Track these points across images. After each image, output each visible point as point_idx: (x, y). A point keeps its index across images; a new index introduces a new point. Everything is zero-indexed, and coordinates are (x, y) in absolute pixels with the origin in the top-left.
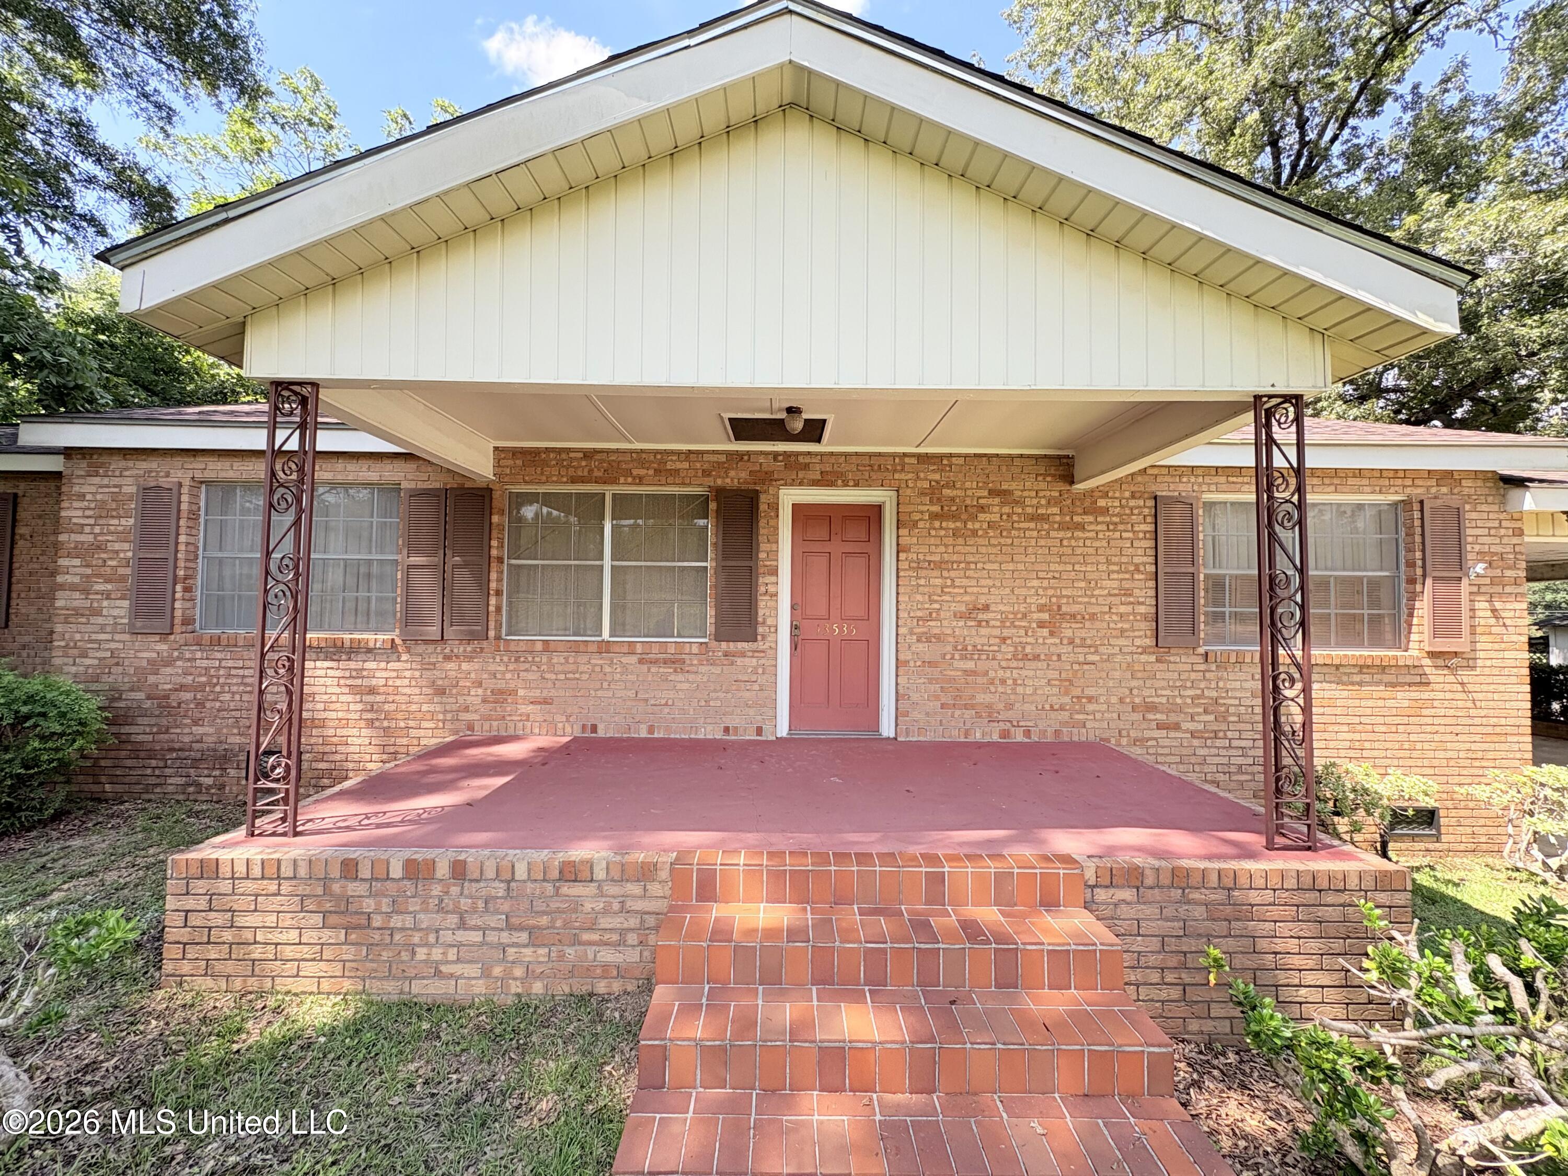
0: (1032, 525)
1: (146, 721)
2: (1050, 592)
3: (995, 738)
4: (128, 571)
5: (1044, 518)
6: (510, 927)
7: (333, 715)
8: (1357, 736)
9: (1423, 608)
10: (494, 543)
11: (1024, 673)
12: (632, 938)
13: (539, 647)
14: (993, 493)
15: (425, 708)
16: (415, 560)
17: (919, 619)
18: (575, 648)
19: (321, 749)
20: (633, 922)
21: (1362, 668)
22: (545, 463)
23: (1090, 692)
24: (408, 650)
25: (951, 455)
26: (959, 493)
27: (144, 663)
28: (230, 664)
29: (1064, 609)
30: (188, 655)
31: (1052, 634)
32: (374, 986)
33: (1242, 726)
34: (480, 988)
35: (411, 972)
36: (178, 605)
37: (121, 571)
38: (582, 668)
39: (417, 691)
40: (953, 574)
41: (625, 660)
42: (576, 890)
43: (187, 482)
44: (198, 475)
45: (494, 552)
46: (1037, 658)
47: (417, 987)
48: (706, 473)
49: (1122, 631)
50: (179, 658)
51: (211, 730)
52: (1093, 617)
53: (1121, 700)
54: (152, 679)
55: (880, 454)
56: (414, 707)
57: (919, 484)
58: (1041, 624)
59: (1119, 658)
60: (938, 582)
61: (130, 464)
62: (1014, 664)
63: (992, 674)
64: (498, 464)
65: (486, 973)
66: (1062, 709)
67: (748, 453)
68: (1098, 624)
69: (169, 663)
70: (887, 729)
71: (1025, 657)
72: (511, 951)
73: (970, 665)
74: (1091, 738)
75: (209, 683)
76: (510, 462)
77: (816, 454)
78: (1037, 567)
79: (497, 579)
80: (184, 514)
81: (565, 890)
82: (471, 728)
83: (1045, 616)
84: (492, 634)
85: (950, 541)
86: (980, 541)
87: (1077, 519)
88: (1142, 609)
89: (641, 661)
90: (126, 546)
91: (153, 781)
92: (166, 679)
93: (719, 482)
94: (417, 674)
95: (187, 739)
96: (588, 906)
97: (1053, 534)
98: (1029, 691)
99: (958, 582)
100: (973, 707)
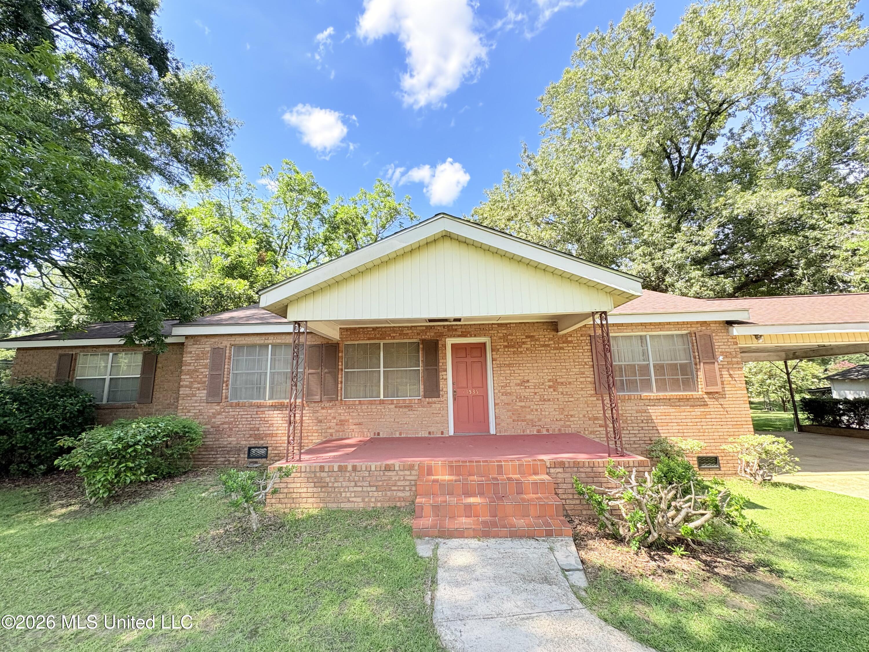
0: (543, 348)
1: (211, 436)
2: (552, 374)
3: (535, 433)
4: (207, 379)
5: (548, 346)
6: (370, 486)
7: (280, 432)
8: (681, 427)
9: (701, 374)
10: (340, 364)
11: (545, 406)
12: (407, 488)
13: (357, 403)
14: (527, 337)
15: (314, 428)
16: (311, 371)
17: (502, 386)
18: (371, 403)
19: (275, 445)
20: (407, 483)
21: (680, 400)
22: (359, 333)
23: (571, 413)
24: (308, 406)
25: (510, 323)
26: (514, 337)
27: (211, 414)
28: (242, 413)
29: (558, 380)
30: (227, 411)
31: (554, 390)
32: (330, 505)
33: (633, 425)
34: (361, 505)
35: (341, 501)
36: (224, 391)
37: (204, 379)
38: (373, 410)
39: (311, 421)
40: (514, 368)
41: (390, 406)
42: (390, 473)
43: (228, 346)
44: (233, 343)
45: (340, 367)
46: (549, 400)
47: (342, 505)
48: (418, 334)
49: (582, 388)
50: (223, 412)
51: (235, 439)
52: (570, 383)
53: (584, 416)
54: (213, 420)
55: (483, 324)
56: (310, 428)
57: (499, 335)
58: (550, 387)
59: (582, 399)
60: (508, 372)
61: (208, 340)
62: (540, 403)
63: (532, 407)
64: (341, 334)
65: (363, 501)
66: (561, 420)
67: (434, 326)
68: (572, 386)
69: (219, 414)
70: (493, 431)
71: (544, 400)
72: (371, 493)
73: (523, 404)
74: (573, 432)
75: (234, 421)
76: (345, 333)
77: (459, 325)
78: (546, 364)
79: (341, 377)
80: (227, 357)
81: (386, 473)
82: (331, 435)
83: (551, 383)
84: (339, 398)
85: (512, 356)
86: (524, 355)
87: (561, 345)
88: (589, 379)
89: (396, 407)
90: (206, 370)
91: (212, 460)
92: (218, 420)
93: (423, 337)
94: (311, 415)
95: (225, 443)
96: (394, 479)
97: (552, 351)
98: (547, 413)
99: (516, 372)
100: (525, 421)
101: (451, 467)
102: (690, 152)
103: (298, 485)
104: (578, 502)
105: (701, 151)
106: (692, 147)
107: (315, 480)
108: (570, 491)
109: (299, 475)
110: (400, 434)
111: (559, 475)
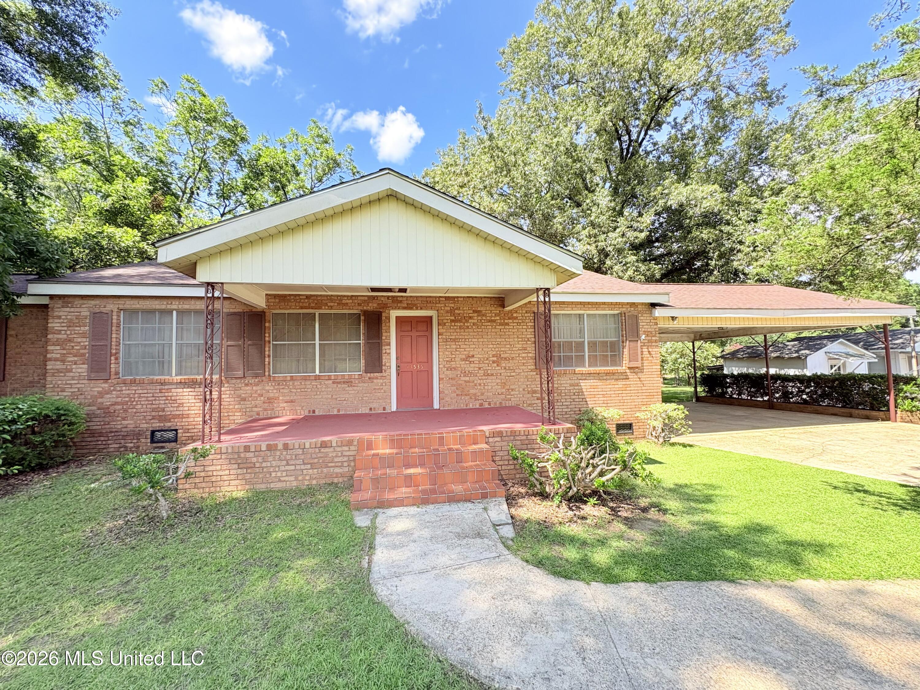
0: (489, 324)
1: (97, 419)
2: (497, 349)
3: (478, 406)
4: (86, 351)
5: (494, 321)
6: (304, 464)
7: (193, 412)
8: (605, 399)
9: (626, 351)
10: (267, 335)
11: (488, 381)
12: (345, 464)
13: (289, 378)
14: (474, 312)
15: (236, 407)
16: (229, 343)
17: (447, 361)
18: (305, 379)
19: (188, 427)
20: (346, 459)
21: (607, 374)
22: (289, 301)
23: (512, 387)
24: (228, 382)
25: (458, 297)
26: (462, 312)
27: (96, 393)
28: (141, 392)
29: (502, 356)
30: (118, 389)
31: (498, 365)
32: (258, 486)
33: (566, 397)
34: (295, 484)
35: (270, 481)
36: (112, 366)
37: (82, 351)
38: (308, 387)
39: (233, 400)
40: (460, 343)
41: (326, 382)
42: (327, 450)
43: (116, 310)
44: (121, 307)
45: (267, 339)
46: (492, 375)
47: (272, 485)
48: (359, 305)
49: (524, 363)
50: (114, 390)
51: (132, 422)
52: (513, 358)
53: (524, 390)
54: (100, 400)
55: (430, 297)
56: (231, 407)
57: (446, 308)
58: (494, 362)
59: (522, 374)
60: (454, 347)
61: (85, 302)
62: (484, 378)
63: (475, 382)
64: (267, 301)
65: (296, 479)
66: (502, 394)
67: (377, 296)
68: (515, 361)
69: (109, 392)
70: (436, 406)
71: (488, 375)
72: (305, 471)
73: (467, 379)
74: (513, 404)
75: (130, 401)
76: (273, 300)
77: (405, 297)
78: (492, 340)
79: (269, 350)
80: (114, 325)
81: (322, 450)
82: (258, 414)
83: (495, 359)
84: (267, 374)
85: (458, 330)
86: (470, 330)
87: (506, 321)
88: (530, 355)
89: (333, 383)
90: (84, 340)
91: (102, 447)
92: (107, 400)
93: (365, 308)
94: (233, 392)
95: (119, 427)
96: (330, 455)
97: (497, 327)
98: (490, 388)
99: (462, 347)
100: (469, 395)
101: (392, 441)
102: (638, 137)
103: (219, 468)
104: (512, 467)
105: (648, 136)
106: (641, 131)
107: (239, 461)
108: (506, 458)
109: (219, 457)
110: (339, 411)
111: (497, 444)
